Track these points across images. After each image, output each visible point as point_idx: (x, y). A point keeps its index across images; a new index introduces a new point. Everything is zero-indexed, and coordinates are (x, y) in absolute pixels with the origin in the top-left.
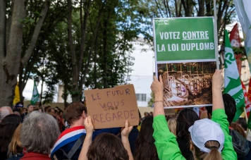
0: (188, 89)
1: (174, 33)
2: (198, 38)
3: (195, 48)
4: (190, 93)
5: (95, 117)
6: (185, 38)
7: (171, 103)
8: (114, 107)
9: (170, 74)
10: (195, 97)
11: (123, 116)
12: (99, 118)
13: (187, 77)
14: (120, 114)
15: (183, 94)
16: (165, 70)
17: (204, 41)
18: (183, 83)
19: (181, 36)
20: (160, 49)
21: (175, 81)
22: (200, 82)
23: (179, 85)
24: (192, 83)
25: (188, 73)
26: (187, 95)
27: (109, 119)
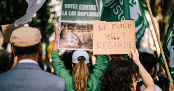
0: (79, 39)
1: (74, 5)
2: (89, 9)
3: (86, 15)
4: (80, 41)
5: (99, 44)
6: (80, 9)
7: (67, 46)
8: (117, 37)
9: (68, 29)
10: (83, 44)
11: (122, 46)
12: (102, 46)
13: (79, 31)
14: (120, 43)
15: (75, 41)
16: (65, 26)
17: (92, 11)
18: (76, 35)
19: (78, 7)
20: (64, 13)
21: (71, 33)
22: (88, 35)
23: (73, 36)
24: (82, 36)
25: (81, 30)
26: (78, 42)
27: (110, 47)
